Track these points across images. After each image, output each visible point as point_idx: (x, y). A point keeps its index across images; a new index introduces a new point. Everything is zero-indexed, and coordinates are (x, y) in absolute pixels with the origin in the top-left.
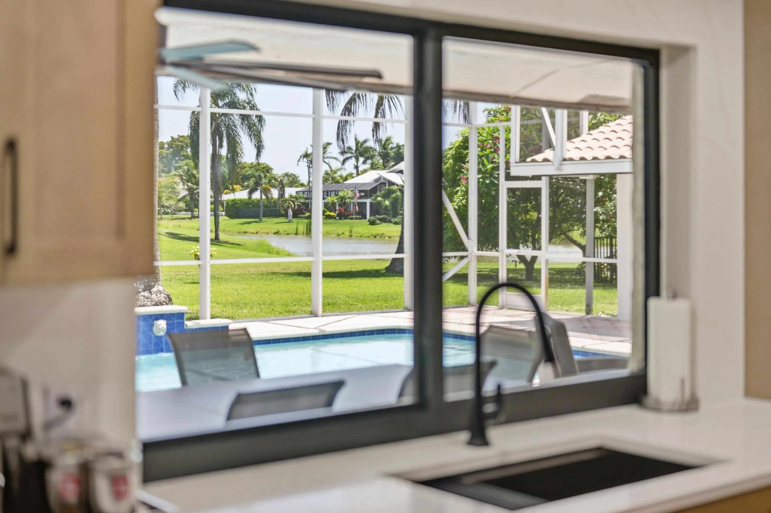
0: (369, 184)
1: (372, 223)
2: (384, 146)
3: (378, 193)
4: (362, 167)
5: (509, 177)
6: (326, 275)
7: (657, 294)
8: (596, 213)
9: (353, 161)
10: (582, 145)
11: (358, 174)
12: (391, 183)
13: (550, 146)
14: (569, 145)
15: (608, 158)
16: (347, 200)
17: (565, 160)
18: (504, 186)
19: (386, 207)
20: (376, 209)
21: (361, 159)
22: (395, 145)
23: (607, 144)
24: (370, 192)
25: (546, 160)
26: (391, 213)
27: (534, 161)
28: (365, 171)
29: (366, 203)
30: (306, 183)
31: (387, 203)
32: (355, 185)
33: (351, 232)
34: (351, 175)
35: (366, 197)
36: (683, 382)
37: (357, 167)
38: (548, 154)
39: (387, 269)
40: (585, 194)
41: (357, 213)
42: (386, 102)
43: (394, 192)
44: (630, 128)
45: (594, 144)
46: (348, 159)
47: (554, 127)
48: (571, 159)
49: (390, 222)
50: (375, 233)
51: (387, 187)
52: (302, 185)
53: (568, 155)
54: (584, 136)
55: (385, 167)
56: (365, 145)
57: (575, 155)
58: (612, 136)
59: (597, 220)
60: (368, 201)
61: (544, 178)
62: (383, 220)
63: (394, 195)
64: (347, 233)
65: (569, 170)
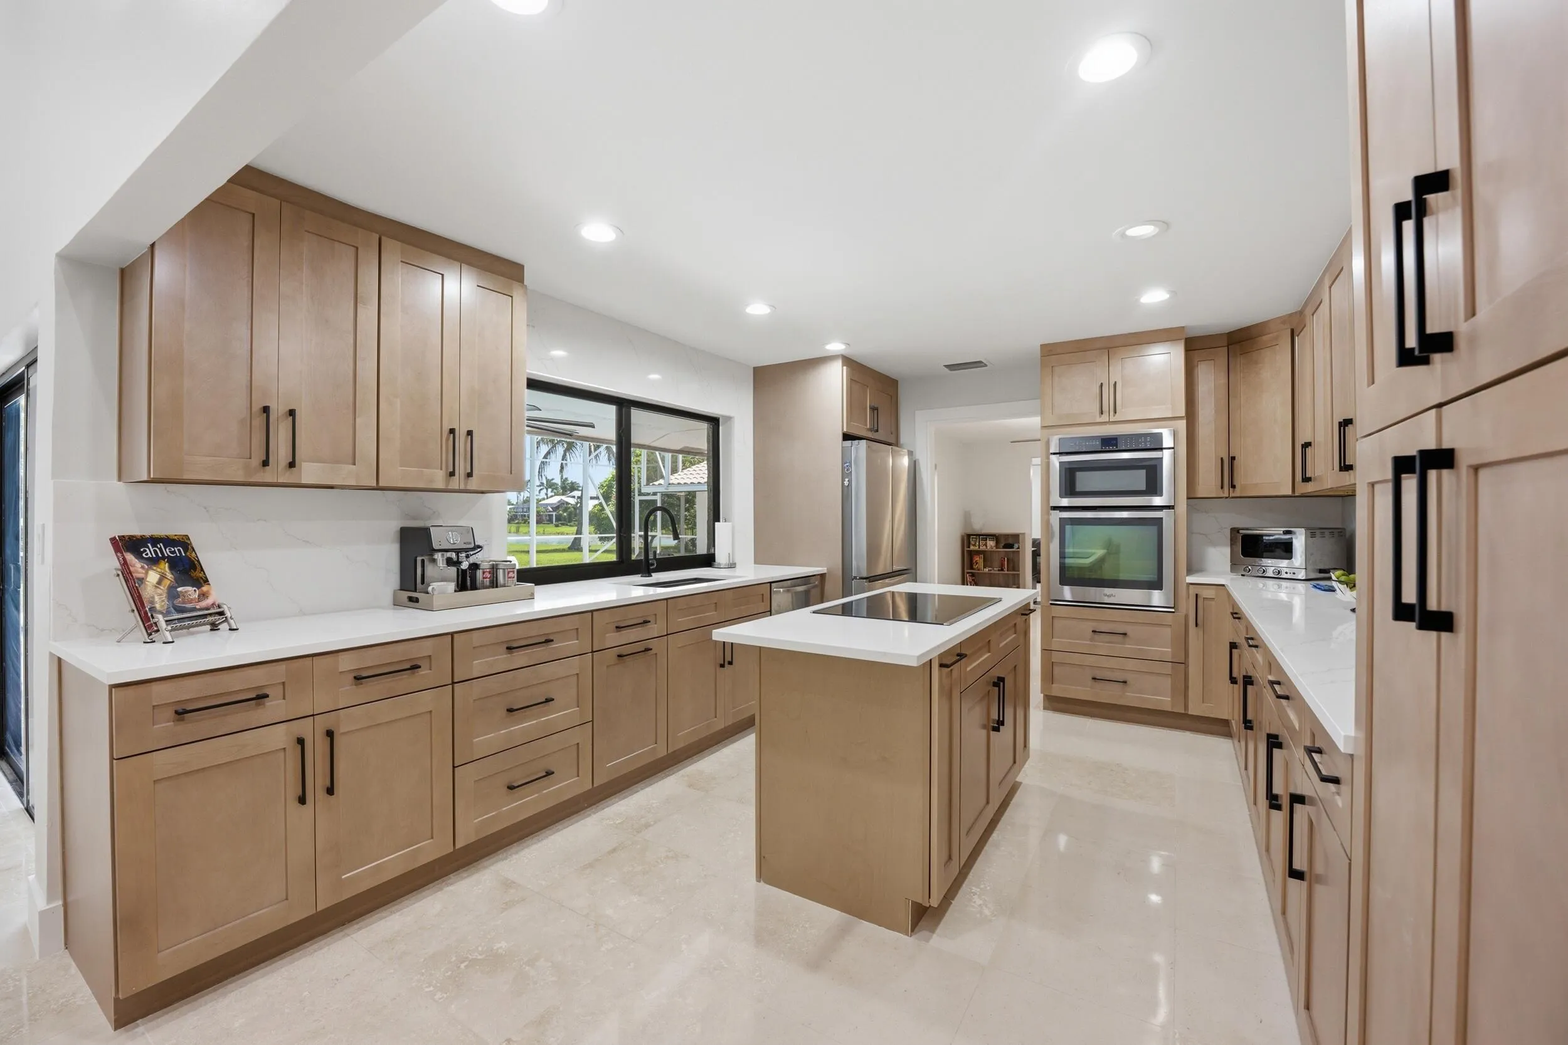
0: (555, 504)
1: (557, 526)
2: (564, 481)
3: (560, 509)
4: (550, 494)
5: (640, 494)
6: (538, 552)
7: (719, 521)
8: (686, 516)
9: (545, 490)
10: (679, 477)
11: (547, 498)
12: (568, 503)
13: (662, 477)
14: (672, 477)
15: (699, 483)
16: (542, 513)
17: (669, 484)
18: (637, 499)
19: (565, 516)
20: (559, 518)
21: (550, 490)
22: (570, 482)
23: (691, 476)
24: (556, 508)
25: (660, 484)
26: (567, 520)
27: (653, 485)
28: (552, 496)
29: (552, 515)
30: (515, 503)
31: (565, 514)
32: (547, 505)
33: (544, 531)
34: (544, 499)
35: (554, 511)
36: (729, 554)
37: (547, 494)
38: (661, 481)
39: (569, 548)
40: (680, 506)
41: (548, 521)
42: (568, 454)
43: (569, 508)
44: (706, 465)
45: (685, 476)
46: (541, 489)
47: (664, 467)
48: (673, 484)
49: (567, 525)
50: (558, 531)
51: (565, 505)
52: (513, 505)
53: (671, 482)
54: (679, 473)
55: (563, 495)
56: (554, 481)
57: (676, 482)
58: (694, 472)
59: (686, 519)
60: (554, 514)
61: (658, 494)
62: (563, 524)
63: (569, 510)
64: (542, 532)
65: (671, 489)
